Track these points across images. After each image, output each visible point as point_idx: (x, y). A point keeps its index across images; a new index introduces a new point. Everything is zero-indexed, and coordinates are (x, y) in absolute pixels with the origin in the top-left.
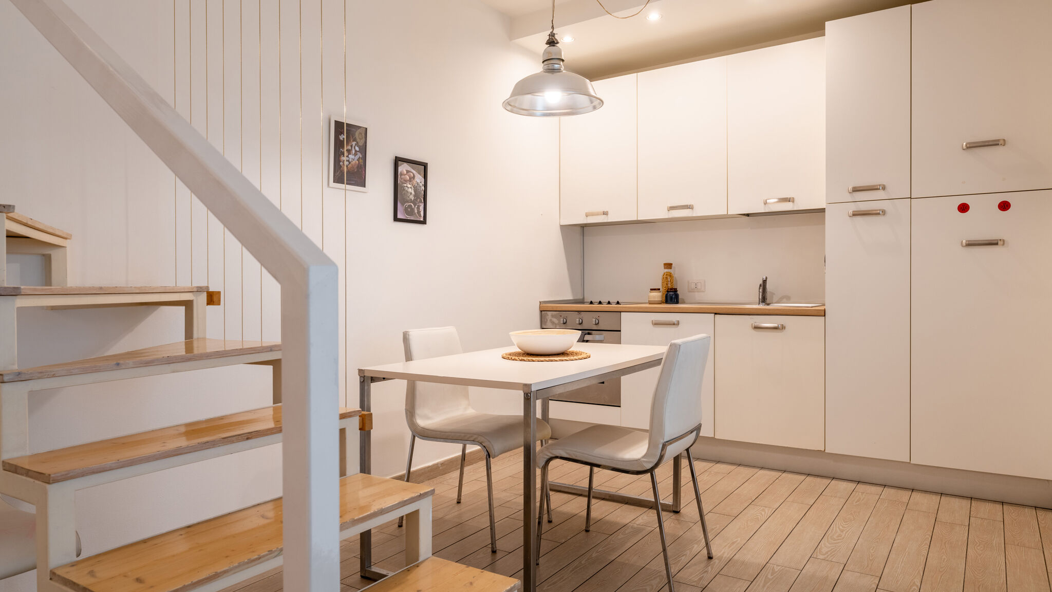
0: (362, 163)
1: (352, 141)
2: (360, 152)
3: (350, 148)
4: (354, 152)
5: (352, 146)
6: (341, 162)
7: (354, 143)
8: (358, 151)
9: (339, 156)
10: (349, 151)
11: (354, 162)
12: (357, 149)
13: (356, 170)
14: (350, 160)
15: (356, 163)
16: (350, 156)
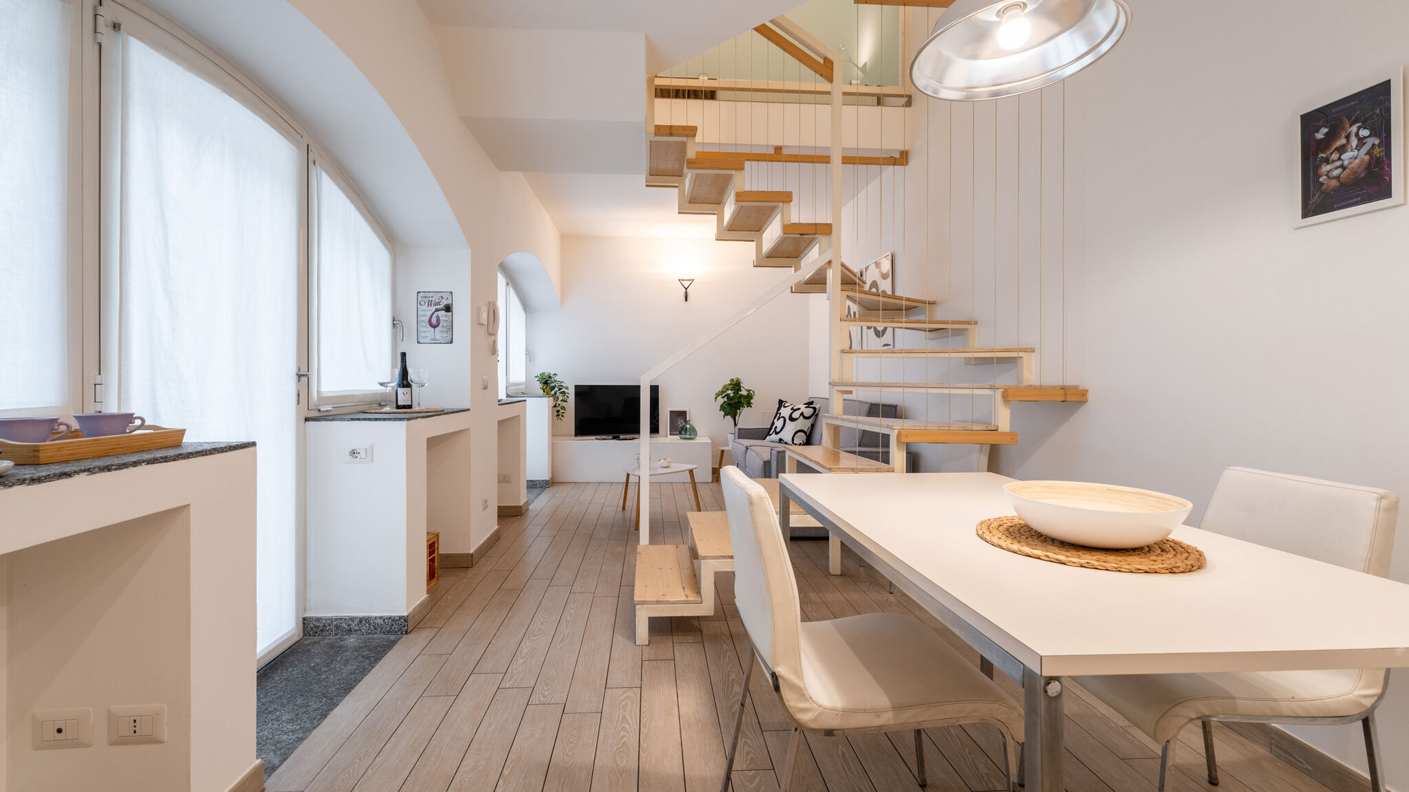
0: (1383, 154)
1: (1348, 126)
2: (1375, 135)
3: (1343, 141)
4: (1354, 142)
5: (1348, 137)
6: (1320, 177)
7: (1354, 129)
8: (1368, 137)
9: (1318, 167)
10: (1342, 150)
11: (1357, 161)
12: (1364, 133)
13: (1362, 176)
14: (1346, 163)
15: (1362, 160)
16: (1342, 157)
